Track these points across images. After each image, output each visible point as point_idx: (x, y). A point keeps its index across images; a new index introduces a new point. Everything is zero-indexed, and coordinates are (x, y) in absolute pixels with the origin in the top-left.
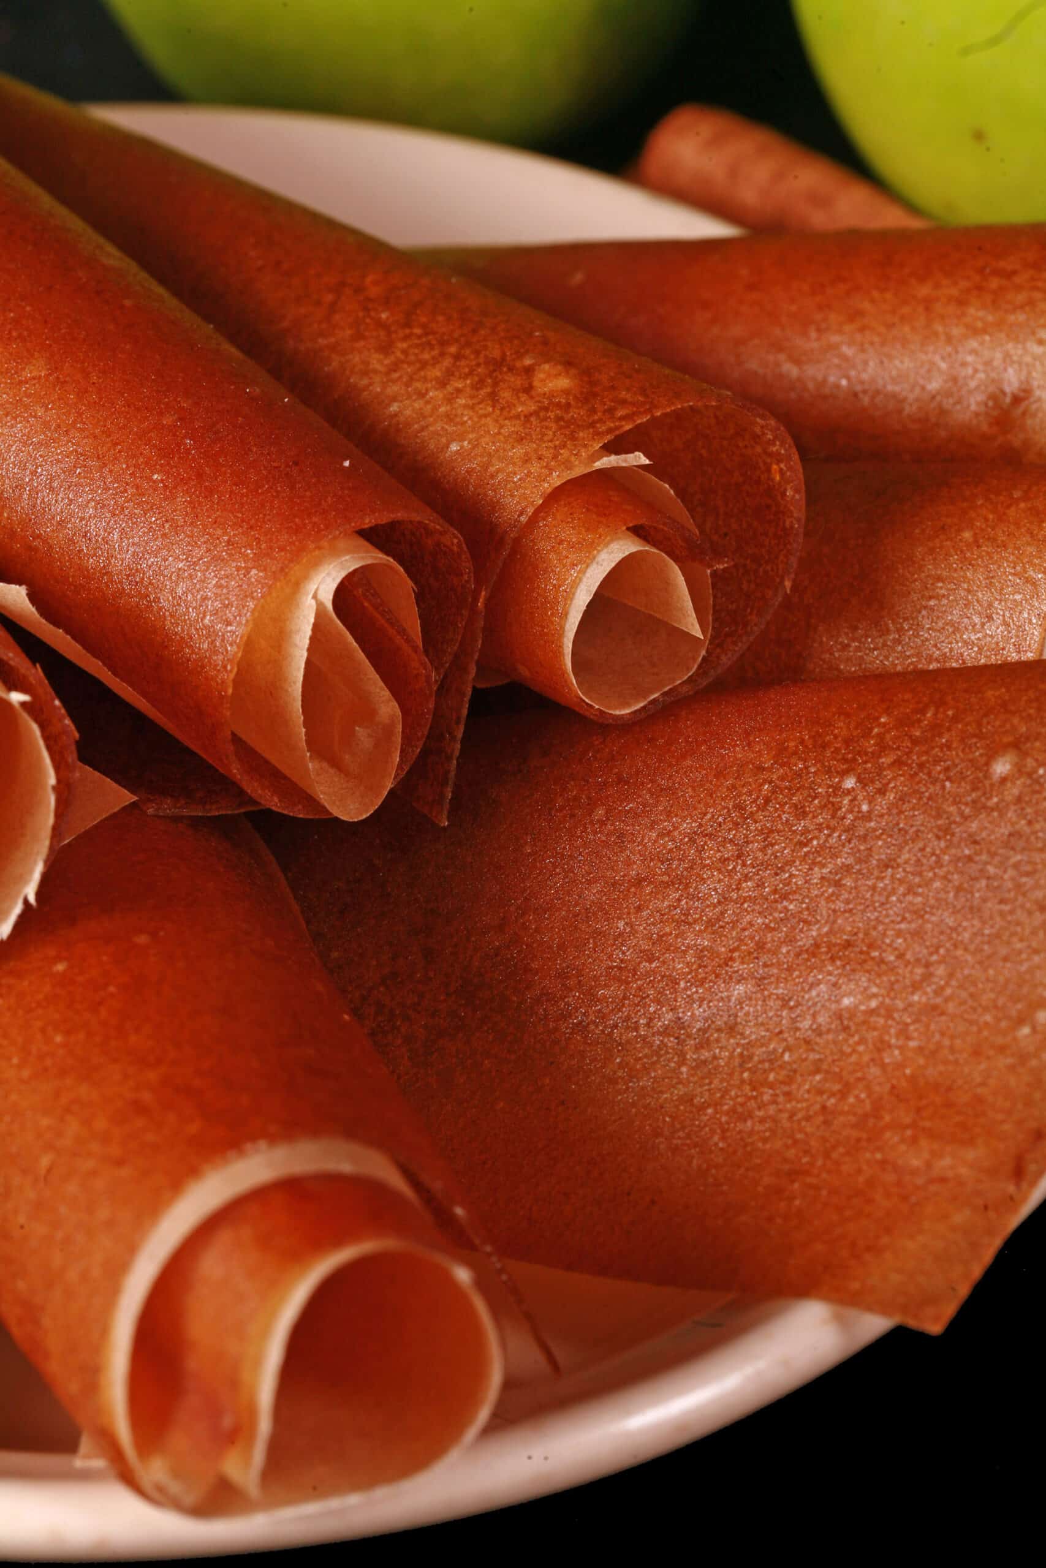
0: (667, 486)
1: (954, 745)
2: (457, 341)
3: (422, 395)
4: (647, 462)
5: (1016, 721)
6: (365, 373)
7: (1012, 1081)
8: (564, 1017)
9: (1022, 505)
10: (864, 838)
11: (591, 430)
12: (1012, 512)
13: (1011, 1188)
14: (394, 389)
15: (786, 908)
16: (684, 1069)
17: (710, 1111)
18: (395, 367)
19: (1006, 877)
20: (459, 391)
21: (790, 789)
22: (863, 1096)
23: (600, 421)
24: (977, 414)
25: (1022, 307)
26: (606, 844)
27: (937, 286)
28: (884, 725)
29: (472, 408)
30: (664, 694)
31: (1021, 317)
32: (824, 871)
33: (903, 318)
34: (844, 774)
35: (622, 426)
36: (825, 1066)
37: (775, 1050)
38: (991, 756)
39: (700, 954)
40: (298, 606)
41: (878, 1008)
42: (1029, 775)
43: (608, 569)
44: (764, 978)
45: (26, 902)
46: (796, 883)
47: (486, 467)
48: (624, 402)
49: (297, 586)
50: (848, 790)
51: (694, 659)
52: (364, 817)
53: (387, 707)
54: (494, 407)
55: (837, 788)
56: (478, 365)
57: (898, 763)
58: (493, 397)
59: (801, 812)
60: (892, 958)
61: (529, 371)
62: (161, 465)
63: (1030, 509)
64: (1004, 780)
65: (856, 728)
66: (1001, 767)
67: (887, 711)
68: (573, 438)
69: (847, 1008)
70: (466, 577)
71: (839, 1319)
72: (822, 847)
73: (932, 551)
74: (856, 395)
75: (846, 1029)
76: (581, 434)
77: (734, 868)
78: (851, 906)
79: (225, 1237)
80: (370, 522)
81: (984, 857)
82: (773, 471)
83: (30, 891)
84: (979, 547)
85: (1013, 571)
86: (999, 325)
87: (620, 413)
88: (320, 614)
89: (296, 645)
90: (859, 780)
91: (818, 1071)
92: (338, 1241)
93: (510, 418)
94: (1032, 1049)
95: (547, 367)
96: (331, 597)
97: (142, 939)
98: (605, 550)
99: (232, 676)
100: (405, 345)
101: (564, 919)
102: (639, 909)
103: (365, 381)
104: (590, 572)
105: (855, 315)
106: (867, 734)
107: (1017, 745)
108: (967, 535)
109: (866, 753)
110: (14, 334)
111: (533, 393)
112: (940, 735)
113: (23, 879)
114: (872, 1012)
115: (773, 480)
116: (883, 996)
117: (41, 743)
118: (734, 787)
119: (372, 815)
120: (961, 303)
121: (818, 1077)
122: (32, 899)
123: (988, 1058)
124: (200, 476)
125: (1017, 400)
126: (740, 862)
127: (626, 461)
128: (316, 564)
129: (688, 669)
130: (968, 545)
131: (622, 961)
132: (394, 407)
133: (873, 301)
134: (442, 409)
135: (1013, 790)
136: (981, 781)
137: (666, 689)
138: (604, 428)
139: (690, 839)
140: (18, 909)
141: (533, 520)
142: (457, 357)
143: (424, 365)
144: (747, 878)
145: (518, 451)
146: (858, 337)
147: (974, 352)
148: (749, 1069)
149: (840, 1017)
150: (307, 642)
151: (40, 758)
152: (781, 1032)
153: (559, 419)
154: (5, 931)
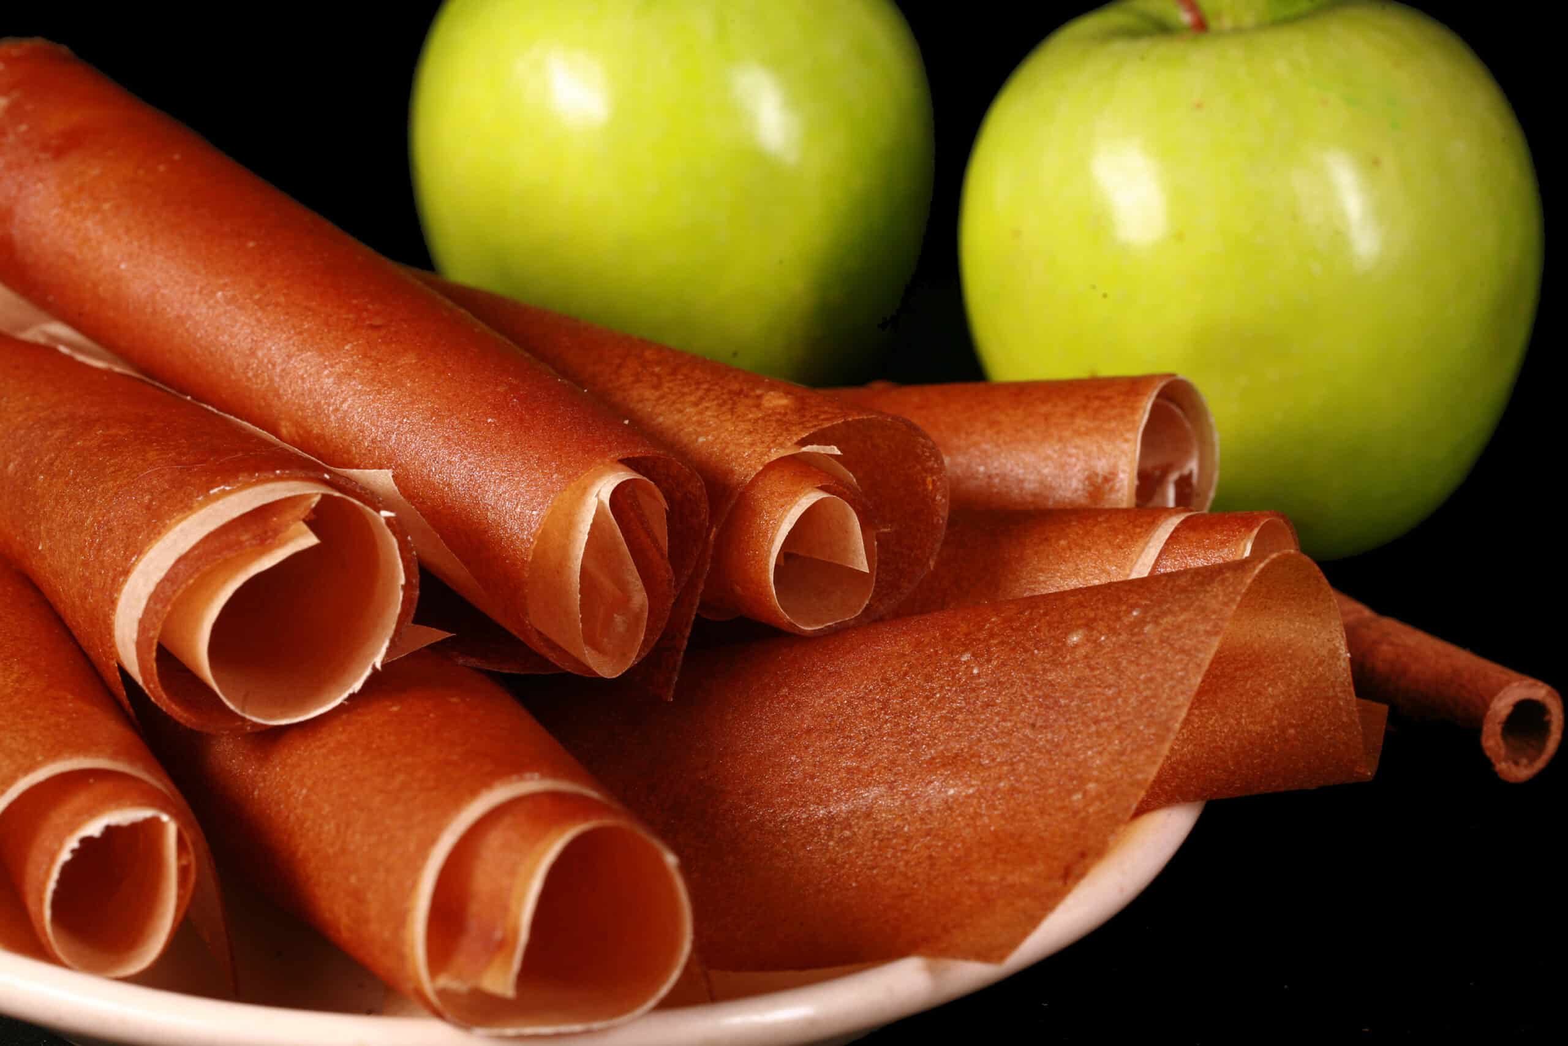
0: (851, 475)
1: (1043, 629)
2: (709, 382)
3: (680, 411)
4: (839, 453)
5: (1087, 611)
6: (641, 401)
7: (1066, 826)
8: (746, 818)
9: (1105, 525)
10: (973, 690)
11: (801, 426)
12: (1096, 530)
13: (1059, 884)
14: (658, 410)
15: (913, 738)
16: (831, 843)
17: (847, 866)
18: (662, 397)
19: (1073, 704)
20: (707, 408)
21: (922, 665)
22: (959, 845)
23: (808, 421)
24: (1076, 490)
25: (1114, 418)
26: (788, 709)
27: (1055, 405)
28: (994, 622)
29: (717, 417)
30: (836, 624)
31: (1113, 424)
32: (944, 712)
33: (1028, 426)
34: (962, 654)
35: (822, 424)
36: (933, 833)
37: (898, 826)
38: (1069, 630)
39: (849, 770)
40: (584, 504)
41: (974, 793)
42: (1095, 641)
43: (806, 508)
44: (895, 782)
45: (374, 667)
46: (922, 722)
47: (723, 450)
48: (825, 412)
49: (584, 490)
50: (965, 662)
51: (860, 606)
52: (614, 677)
53: (639, 598)
54: (732, 415)
55: (956, 662)
56: (723, 394)
57: (1002, 643)
58: (732, 411)
59: (928, 678)
60: (987, 762)
61: (759, 397)
62: (495, 414)
63: (1110, 527)
64: (1076, 646)
65: (974, 626)
66: (1075, 638)
67: (997, 615)
68: (787, 430)
69: (952, 796)
70: (703, 516)
71: (931, 970)
72: (943, 697)
73: (1036, 553)
74: (990, 477)
75: (950, 808)
76: (794, 428)
77: (879, 716)
78: (961, 732)
81: (1058, 694)
82: (928, 482)
83: (378, 662)
84: (1071, 550)
85: (1094, 565)
86: (1098, 430)
87: (822, 417)
88: (599, 512)
89: (581, 532)
90: (973, 655)
91: (928, 834)
93: (744, 421)
94: (1081, 806)
95: (772, 393)
96: (609, 496)
98: (803, 497)
99: (533, 547)
100: (671, 385)
101: (752, 758)
102: (807, 748)
103: (640, 406)
104: (793, 511)
105: (993, 424)
106: (980, 629)
107: (1089, 625)
108: (1063, 543)
109: (979, 640)
110: (394, 339)
111: (762, 407)
112: (1033, 625)
113: (374, 654)
114: (968, 797)
115: (927, 490)
116: (978, 785)
117: (398, 553)
118: (882, 667)
119: (620, 676)
120: (1072, 415)
121: (928, 838)
122: (378, 666)
123: (1050, 815)
124: (522, 420)
125: (1106, 480)
126: (883, 712)
127: (824, 450)
129: (855, 613)
130: (1064, 549)
131: (792, 780)
132: (661, 419)
133: (1007, 415)
134: (694, 419)
135: (1083, 651)
136: (1060, 647)
137: (839, 621)
138: (811, 425)
139: (848, 702)
140: (368, 672)
141: (754, 482)
142: (708, 390)
143: (683, 394)
144: (886, 722)
145: (748, 439)
146: (995, 437)
147: (1076, 447)
148: (878, 839)
149: (946, 802)
150: (588, 528)
151: (395, 565)
152: (903, 815)
153: (778, 421)
154: (357, 686)
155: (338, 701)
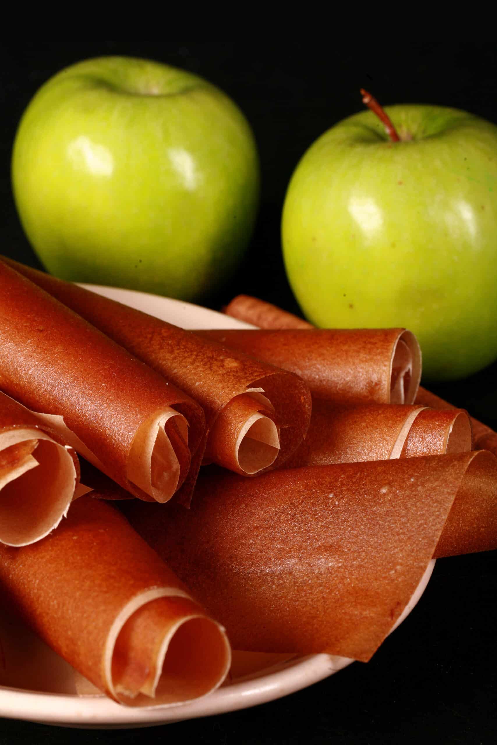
0: (269, 400)
1: (367, 484)
2: (196, 350)
3: (185, 367)
4: (263, 391)
5: (389, 476)
6: (165, 360)
7: (388, 587)
8: (231, 570)
9: (382, 415)
10: (337, 513)
11: (246, 379)
12: (378, 418)
13: (389, 619)
14: (175, 365)
15: (309, 535)
16: (274, 586)
17: (283, 599)
18: (175, 358)
19: (386, 524)
20: (198, 366)
21: (310, 497)
22: (337, 593)
23: (248, 376)
24: (363, 389)
25: (379, 354)
26: (246, 515)
27: (350, 346)
28: (343, 478)
29: (203, 371)
30: (264, 469)
31: (379, 357)
32: (323, 523)
33: (338, 356)
34: (329, 493)
35: (256, 379)
36: (324, 584)
37: (306, 580)
38: (381, 486)
39: (279, 550)
40: (152, 429)
41: (341, 566)
42: (394, 493)
43: (253, 423)
44: (302, 557)
45: (63, 516)
46: (313, 527)
47: (209, 390)
48: (256, 371)
49: (152, 421)
50: (331, 498)
51: (273, 459)
52: (165, 502)
53: (176, 465)
54: (211, 371)
55: (327, 498)
56: (205, 358)
57: (348, 489)
58: (210, 368)
59: (314, 505)
60: (346, 550)
61: (222, 361)
62: (105, 381)
63: (385, 417)
64: (385, 495)
65: (333, 479)
66: (384, 491)
67: (344, 474)
68: (239, 381)
69: (331, 566)
70: (203, 425)
71: (332, 660)
72: (322, 516)
73: (351, 429)
74: (321, 381)
75: (331, 573)
76: (242, 380)
77: (291, 523)
78: (332, 534)
79: (146, 614)
80: (177, 402)
81: (378, 519)
82: (301, 399)
83: (65, 513)
84: (368, 428)
85: (379, 436)
86: (371, 359)
87: (255, 374)
88: (160, 431)
89: (151, 441)
90: (335, 495)
91: (321, 586)
92: (185, 615)
93: (217, 375)
94: (395, 578)
95: (229, 359)
96: (164, 425)
97: (102, 531)
98: (251, 417)
99: (130, 449)
100: (178, 351)
101: (231, 539)
102: (257, 536)
103: (164, 362)
104: (246, 424)
105: (321, 355)
106: (337, 481)
107: (389, 484)
108: (363, 424)
109: (337, 487)
110: (51, 338)
111: (225, 367)
112: (363, 481)
113: (63, 509)
114: (339, 567)
115: (301, 402)
116: (343, 562)
117: (73, 464)
118: (290, 497)
120: (358, 352)
121: (321, 588)
122: (65, 516)
123: (380, 581)
124: (119, 385)
125: (376, 384)
126: (293, 521)
127: (256, 390)
128: (159, 414)
129: (271, 462)
130: (364, 427)
131: (252, 552)
132: (175, 371)
133: (327, 350)
134: (193, 372)
135: (389, 497)
136: (377, 495)
137: (264, 468)
138: (250, 379)
139: (275, 514)
140: (60, 519)
141: (226, 408)
142: (197, 356)
143: (185, 358)
144: (295, 526)
145: (221, 385)
146: (322, 362)
147: (362, 368)
148: (297, 586)
149: (328, 569)
150: (155, 439)
151: (72, 467)
152: (308, 574)
153: (234, 376)
154: (56, 525)
155: (47, 533)
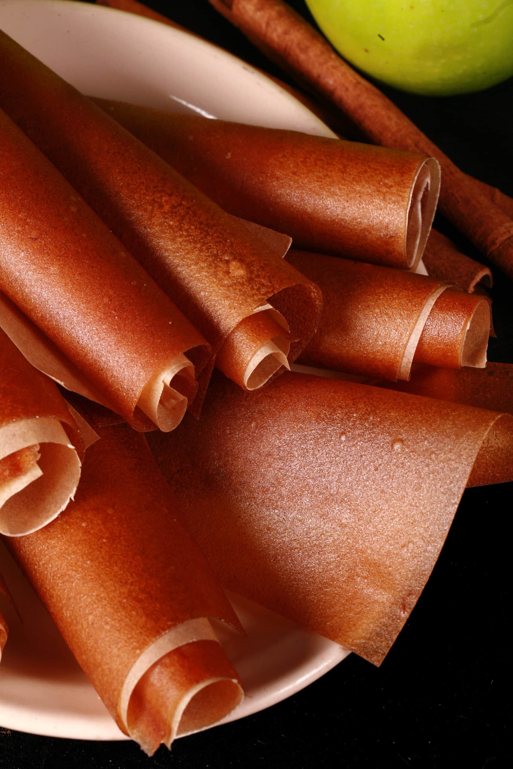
0: (277, 311)
2: (200, 242)
3: (189, 266)
4: (271, 307)
5: (402, 430)
6: (166, 250)
9: (397, 301)
14: (178, 260)
18: (177, 250)
20: (202, 268)
21: (322, 434)
27: (363, 187)
29: (208, 277)
30: (274, 375)
34: (341, 434)
38: (394, 442)
43: (261, 360)
45: (71, 499)
47: (214, 306)
49: (156, 376)
50: (343, 441)
53: (184, 400)
54: (216, 277)
55: (339, 438)
56: (209, 256)
57: (361, 435)
58: (215, 274)
62: (106, 322)
63: (400, 303)
65: (345, 415)
67: (356, 411)
82: (312, 296)
83: (72, 496)
84: (382, 316)
88: (165, 387)
89: (156, 394)
90: (347, 438)
93: (223, 286)
95: (234, 262)
96: (169, 382)
98: (259, 350)
100: (180, 240)
103: (167, 254)
106: (349, 419)
107: (402, 441)
108: (377, 311)
109: (349, 428)
110: (45, 251)
111: (230, 275)
112: (375, 428)
113: (69, 492)
122: (73, 499)
124: (119, 328)
127: (264, 308)
128: (163, 370)
134: (197, 275)
140: (68, 502)
142: (201, 250)
143: (188, 252)
150: (160, 395)
151: (77, 459)
153: (240, 290)
154: (64, 507)
155: (55, 516)
